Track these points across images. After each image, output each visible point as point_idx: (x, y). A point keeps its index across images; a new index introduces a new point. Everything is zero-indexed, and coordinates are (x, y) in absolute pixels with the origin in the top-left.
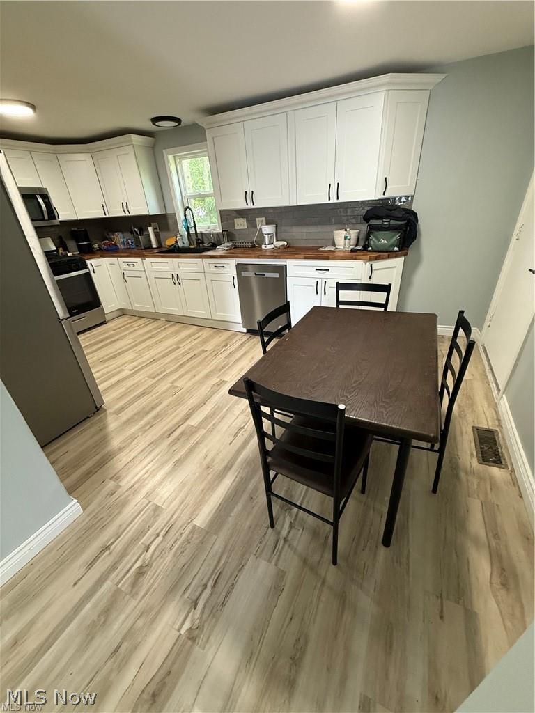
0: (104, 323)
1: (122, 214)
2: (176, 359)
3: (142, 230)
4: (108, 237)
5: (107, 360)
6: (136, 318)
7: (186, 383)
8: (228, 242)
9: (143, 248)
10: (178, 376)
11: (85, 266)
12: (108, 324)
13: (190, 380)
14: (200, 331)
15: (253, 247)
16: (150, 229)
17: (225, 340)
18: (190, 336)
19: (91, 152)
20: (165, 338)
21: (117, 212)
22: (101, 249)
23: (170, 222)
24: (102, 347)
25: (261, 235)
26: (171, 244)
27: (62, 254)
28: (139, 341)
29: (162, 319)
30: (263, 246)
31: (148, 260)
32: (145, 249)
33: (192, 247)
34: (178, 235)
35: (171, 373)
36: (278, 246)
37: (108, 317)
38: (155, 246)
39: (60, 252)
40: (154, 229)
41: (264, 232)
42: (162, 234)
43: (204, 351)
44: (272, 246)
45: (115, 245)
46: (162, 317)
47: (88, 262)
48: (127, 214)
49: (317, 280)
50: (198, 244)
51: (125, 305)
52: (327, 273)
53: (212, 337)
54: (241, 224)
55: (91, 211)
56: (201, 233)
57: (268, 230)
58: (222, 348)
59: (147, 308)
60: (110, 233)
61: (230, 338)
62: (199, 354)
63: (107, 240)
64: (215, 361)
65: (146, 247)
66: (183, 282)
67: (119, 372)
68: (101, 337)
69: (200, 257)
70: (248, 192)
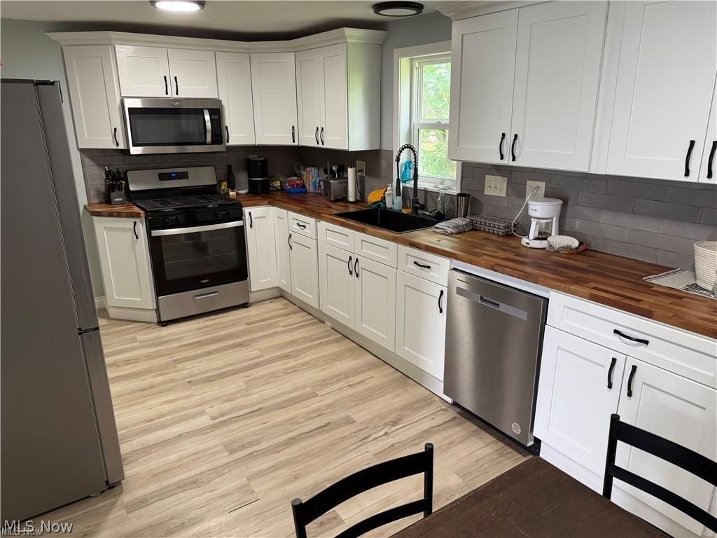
0: (245, 306)
1: (314, 144)
2: (293, 421)
3: (342, 170)
4: (297, 172)
5: (198, 382)
6: (294, 308)
7: (273, 489)
8: (465, 216)
9: (332, 199)
10: (270, 464)
11: (240, 216)
12: (250, 309)
13: (284, 484)
14: (371, 367)
15: (508, 235)
16: (351, 172)
17: (401, 410)
18: (347, 374)
19: (296, 51)
20: (307, 366)
21: (308, 140)
22: (282, 189)
23: (384, 163)
24: (209, 353)
25: (528, 219)
26: (375, 200)
27: (224, 190)
28: (268, 357)
29: (327, 323)
30: (524, 241)
31: (323, 225)
32: (336, 201)
33: (405, 211)
34: (389, 188)
35: (264, 453)
36: (556, 247)
37: (253, 298)
38: (351, 199)
39: (223, 187)
40: (356, 172)
41: (531, 213)
42: (369, 181)
43: (349, 421)
44: (543, 244)
45: (304, 186)
46: (329, 321)
47: (246, 210)
48: (320, 145)
49: (615, 355)
50: (415, 209)
51: (283, 283)
52: (642, 347)
53: (383, 389)
54: (496, 187)
55: (274, 135)
56: (426, 191)
57: (541, 210)
58: (386, 424)
59: (309, 298)
60: (302, 167)
61: (413, 407)
62: (338, 425)
63: (296, 175)
64: (353, 455)
65: (339, 197)
66: (363, 274)
67: (195, 416)
68: (222, 333)
69: (394, 240)
70: (507, 137)
